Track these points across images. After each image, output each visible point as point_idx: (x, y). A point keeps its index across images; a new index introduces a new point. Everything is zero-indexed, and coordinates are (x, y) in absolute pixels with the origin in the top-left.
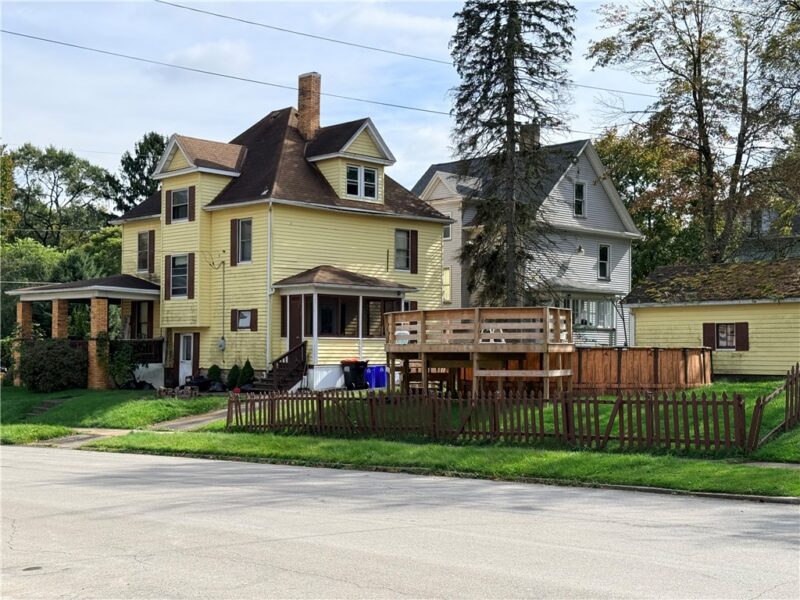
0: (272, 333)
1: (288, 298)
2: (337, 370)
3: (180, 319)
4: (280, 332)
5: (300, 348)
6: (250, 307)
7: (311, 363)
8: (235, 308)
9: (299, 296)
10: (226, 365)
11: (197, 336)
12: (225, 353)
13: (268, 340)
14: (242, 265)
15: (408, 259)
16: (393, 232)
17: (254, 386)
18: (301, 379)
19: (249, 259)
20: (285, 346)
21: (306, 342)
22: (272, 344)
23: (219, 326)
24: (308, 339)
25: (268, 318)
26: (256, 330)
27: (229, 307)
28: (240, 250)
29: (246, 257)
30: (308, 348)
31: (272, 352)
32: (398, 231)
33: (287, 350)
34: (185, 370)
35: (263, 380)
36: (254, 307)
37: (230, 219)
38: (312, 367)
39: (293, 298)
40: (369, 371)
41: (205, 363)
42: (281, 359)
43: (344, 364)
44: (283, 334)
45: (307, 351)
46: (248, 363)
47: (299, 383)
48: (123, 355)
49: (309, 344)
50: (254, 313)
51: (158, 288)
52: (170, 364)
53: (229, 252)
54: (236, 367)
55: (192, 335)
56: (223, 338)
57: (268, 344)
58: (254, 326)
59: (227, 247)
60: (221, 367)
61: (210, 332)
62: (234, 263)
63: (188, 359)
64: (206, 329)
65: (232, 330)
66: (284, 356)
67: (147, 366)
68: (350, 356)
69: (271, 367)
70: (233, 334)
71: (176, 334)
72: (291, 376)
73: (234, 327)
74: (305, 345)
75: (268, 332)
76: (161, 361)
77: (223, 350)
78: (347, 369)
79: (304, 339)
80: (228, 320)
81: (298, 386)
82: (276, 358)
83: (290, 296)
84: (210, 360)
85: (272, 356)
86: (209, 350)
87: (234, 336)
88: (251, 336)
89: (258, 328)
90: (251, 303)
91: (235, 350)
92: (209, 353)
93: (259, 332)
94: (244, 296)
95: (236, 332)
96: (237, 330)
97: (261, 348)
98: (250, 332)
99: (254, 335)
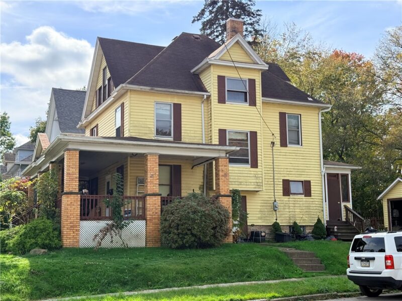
1: (326, 175)
6: (303, 179)
8: (286, 178)
12: (278, 213)
13: (324, 204)
14: (293, 148)
24: (346, 204)
26: (310, 196)
27: (280, 178)
36: (307, 179)
37: (277, 111)
41: (255, 221)
50: (307, 183)
53: (277, 135)
56: (275, 201)
57: (324, 206)
58: (307, 193)
62: (284, 145)
64: (253, 192)
65: (284, 195)
70: (285, 198)
77: (275, 210)
79: (343, 204)
80: (280, 187)
83: (328, 173)
84: (260, 218)
86: (258, 210)
87: (287, 199)
88: (304, 200)
89: (312, 195)
90: (303, 176)
91: (287, 210)
92: (258, 213)
93: (312, 197)
94: (296, 170)
95: (288, 197)
96: (289, 196)
97: (316, 209)
98: (304, 197)
99: (307, 200)
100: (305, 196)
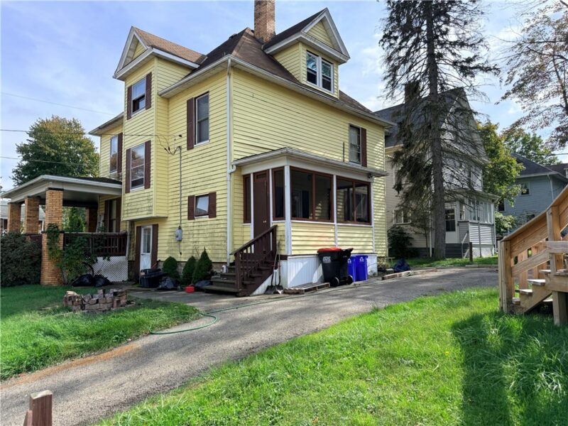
0: (233, 219)
1: (252, 176)
2: (314, 261)
3: (137, 210)
4: (242, 217)
5: (269, 233)
6: (207, 191)
7: (283, 253)
8: (192, 194)
9: (265, 173)
10: (183, 258)
11: (156, 227)
12: (182, 244)
13: (228, 226)
14: (199, 147)
15: (359, 154)
16: (347, 127)
17: (211, 283)
18: (272, 273)
19: (207, 139)
20: (248, 233)
21: (276, 226)
22: (233, 232)
23: (175, 215)
24: (279, 223)
25: (230, 202)
26: (215, 216)
27: (186, 194)
28: (197, 130)
29: (203, 137)
30: (279, 234)
31: (233, 240)
32: (351, 126)
33: (252, 237)
34: (145, 263)
35: (223, 275)
36: (212, 190)
37: (186, 101)
38: (285, 258)
39: (257, 175)
40: (349, 261)
41: (163, 256)
42: (246, 247)
43: (322, 254)
44: (247, 220)
45: (278, 238)
46: (205, 254)
47: (270, 279)
48: (74, 248)
49: (279, 229)
50: (212, 197)
51: (121, 183)
52: (132, 257)
53: (185, 135)
54: (192, 259)
55: (151, 227)
56: (180, 228)
57: (228, 231)
58: (212, 212)
59: (183, 130)
60: (178, 260)
61: (168, 223)
62: (190, 147)
63: (148, 252)
64: (164, 219)
65: (189, 219)
66: (249, 245)
67: (109, 260)
68: (328, 244)
69: (232, 259)
70: (190, 223)
71: (137, 227)
72: (260, 270)
73: (192, 214)
74: (274, 230)
75: (228, 217)
76: (125, 255)
77: (180, 241)
78: (327, 259)
79: (273, 223)
80: (185, 208)
81: (267, 283)
82: (238, 247)
83: (254, 174)
84: (168, 252)
85: (233, 245)
86: (166, 241)
87: (192, 224)
88: (209, 223)
89: (218, 214)
90: (209, 186)
91: (191, 240)
92: (166, 245)
93: (218, 218)
94: (202, 180)
95: (193, 221)
96: (194, 219)
97: (221, 236)
98: (208, 219)
99: (212, 222)
100: (210, 217)
